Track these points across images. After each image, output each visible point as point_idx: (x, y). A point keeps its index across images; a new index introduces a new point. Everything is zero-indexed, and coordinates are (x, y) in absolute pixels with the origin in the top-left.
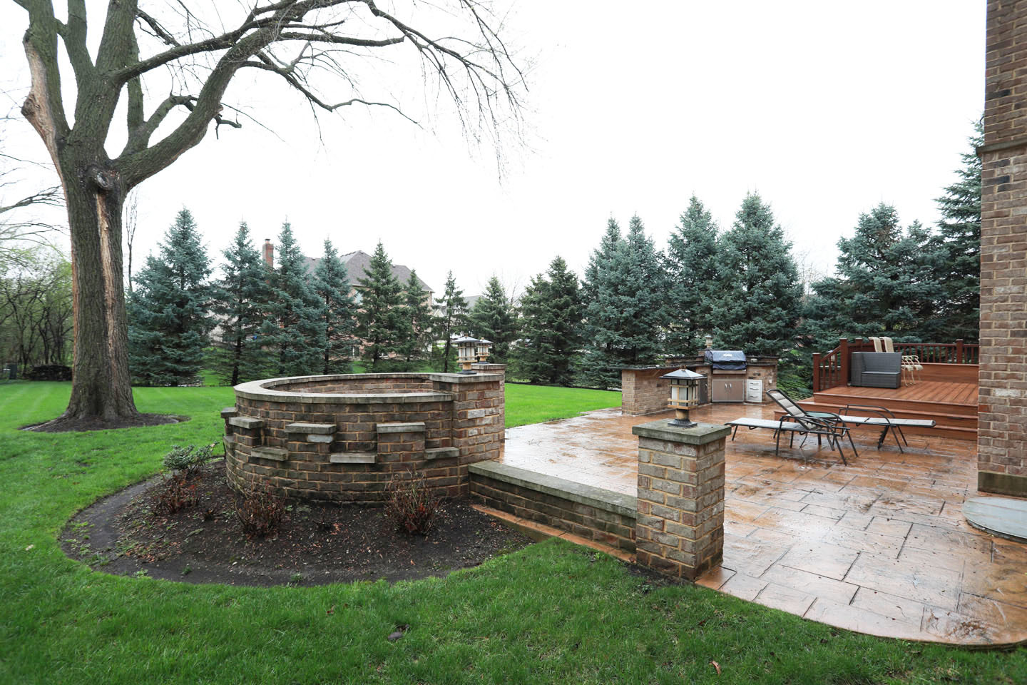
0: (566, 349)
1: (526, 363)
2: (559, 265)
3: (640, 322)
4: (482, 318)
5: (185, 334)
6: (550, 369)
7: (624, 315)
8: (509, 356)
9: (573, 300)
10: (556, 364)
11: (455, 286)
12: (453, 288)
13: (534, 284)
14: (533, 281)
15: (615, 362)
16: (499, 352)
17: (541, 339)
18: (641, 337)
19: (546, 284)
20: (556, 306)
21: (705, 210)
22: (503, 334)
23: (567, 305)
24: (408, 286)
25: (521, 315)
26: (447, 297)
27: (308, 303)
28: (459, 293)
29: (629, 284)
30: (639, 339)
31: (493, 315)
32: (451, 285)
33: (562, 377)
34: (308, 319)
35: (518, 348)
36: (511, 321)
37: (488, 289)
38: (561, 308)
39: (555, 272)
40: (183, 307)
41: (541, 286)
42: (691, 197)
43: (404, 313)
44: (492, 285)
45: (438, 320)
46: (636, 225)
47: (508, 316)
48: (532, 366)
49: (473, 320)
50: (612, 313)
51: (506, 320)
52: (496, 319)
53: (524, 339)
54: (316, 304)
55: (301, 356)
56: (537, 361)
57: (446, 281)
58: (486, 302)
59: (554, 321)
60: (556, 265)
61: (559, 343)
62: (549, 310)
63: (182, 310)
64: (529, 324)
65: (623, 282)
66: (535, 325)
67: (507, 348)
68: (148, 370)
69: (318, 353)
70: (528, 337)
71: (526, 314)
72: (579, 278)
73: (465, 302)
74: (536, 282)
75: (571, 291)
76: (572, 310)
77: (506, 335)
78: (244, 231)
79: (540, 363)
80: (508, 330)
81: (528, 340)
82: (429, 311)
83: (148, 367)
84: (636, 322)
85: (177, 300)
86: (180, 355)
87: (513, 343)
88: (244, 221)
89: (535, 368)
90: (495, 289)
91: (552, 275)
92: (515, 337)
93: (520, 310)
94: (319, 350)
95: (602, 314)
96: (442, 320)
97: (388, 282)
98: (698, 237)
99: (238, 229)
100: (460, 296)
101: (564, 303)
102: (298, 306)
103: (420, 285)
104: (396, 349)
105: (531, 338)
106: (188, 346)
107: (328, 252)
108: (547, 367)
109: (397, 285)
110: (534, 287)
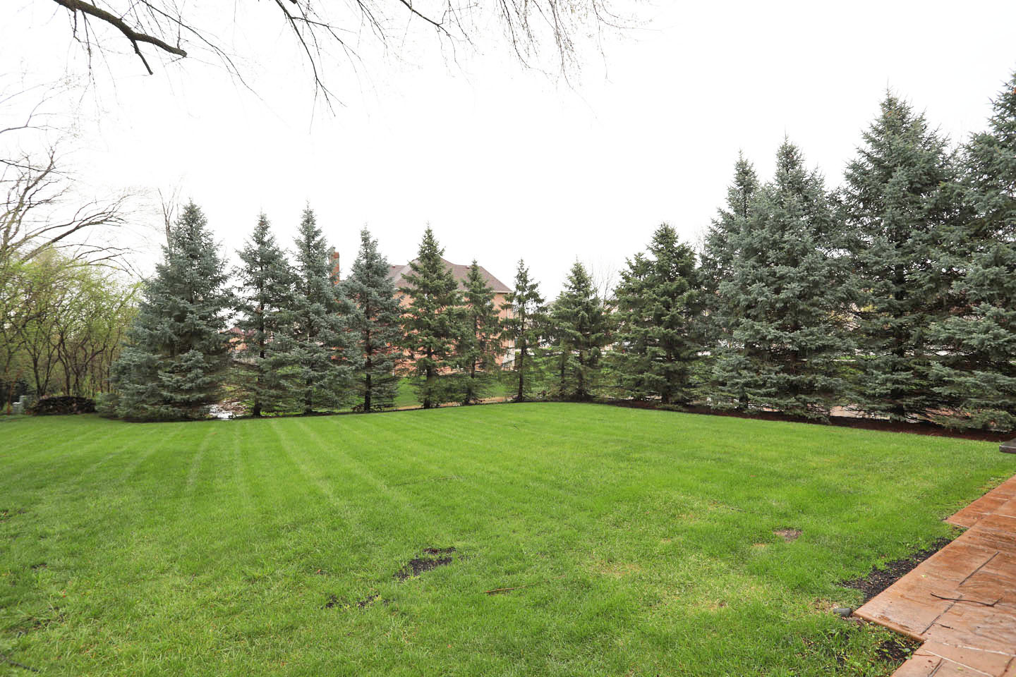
0: (684, 354)
1: (627, 376)
2: (666, 236)
3: (813, 305)
4: (562, 317)
5: (186, 354)
6: (663, 383)
7: (782, 296)
8: (602, 366)
9: (690, 283)
10: (668, 374)
11: (529, 278)
12: (525, 281)
13: (632, 267)
14: (630, 263)
15: (769, 371)
16: (588, 360)
17: (646, 341)
18: (815, 329)
19: (648, 264)
20: (665, 293)
21: (914, 115)
22: (593, 337)
23: (681, 290)
24: (469, 281)
25: (615, 310)
26: (519, 293)
27: (331, 308)
28: (534, 287)
29: (787, 246)
30: (812, 334)
31: (578, 312)
32: (522, 277)
33: (680, 394)
34: (332, 328)
35: (614, 355)
36: (603, 319)
37: (570, 278)
38: (672, 295)
39: (660, 246)
40: (183, 321)
41: (642, 267)
42: (884, 99)
43: (461, 316)
44: (575, 272)
45: (507, 322)
46: (788, 157)
47: (599, 313)
48: (634, 379)
49: (552, 320)
50: (761, 294)
51: (596, 318)
52: (582, 316)
53: (621, 342)
54: (345, 309)
55: (322, 377)
56: (641, 372)
57: (517, 273)
58: (568, 295)
59: (662, 315)
60: (662, 236)
61: (671, 345)
62: (655, 300)
63: (182, 325)
64: (627, 320)
65: (775, 245)
66: (636, 322)
67: (600, 355)
68: (144, 401)
69: (345, 373)
70: (627, 339)
71: (623, 309)
72: (697, 252)
73: (541, 297)
74: (635, 265)
75: (685, 271)
76: (691, 296)
77: (597, 338)
78: (263, 225)
79: (645, 375)
80: (599, 331)
81: (627, 344)
82: (498, 312)
83: (143, 397)
84: (802, 305)
85: (177, 313)
86: (178, 381)
87: (607, 348)
88: (264, 212)
89: (639, 383)
90: (580, 278)
91: (657, 252)
92: (609, 340)
93: (613, 303)
94: (346, 368)
95: (742, 297)
96: (513, 322)
97: (440, 277)
98: (909, 158)
99: (256, 224)
100: (535, 291)
101: (677, 288)
102: (318, 313)
103: (483, 279)
104: (450, 363)
105: (632, 340)
106: (189, 370)
107: (365, 245)
108: (657, 380)
109: (450, 280)
110: (631, 271)
